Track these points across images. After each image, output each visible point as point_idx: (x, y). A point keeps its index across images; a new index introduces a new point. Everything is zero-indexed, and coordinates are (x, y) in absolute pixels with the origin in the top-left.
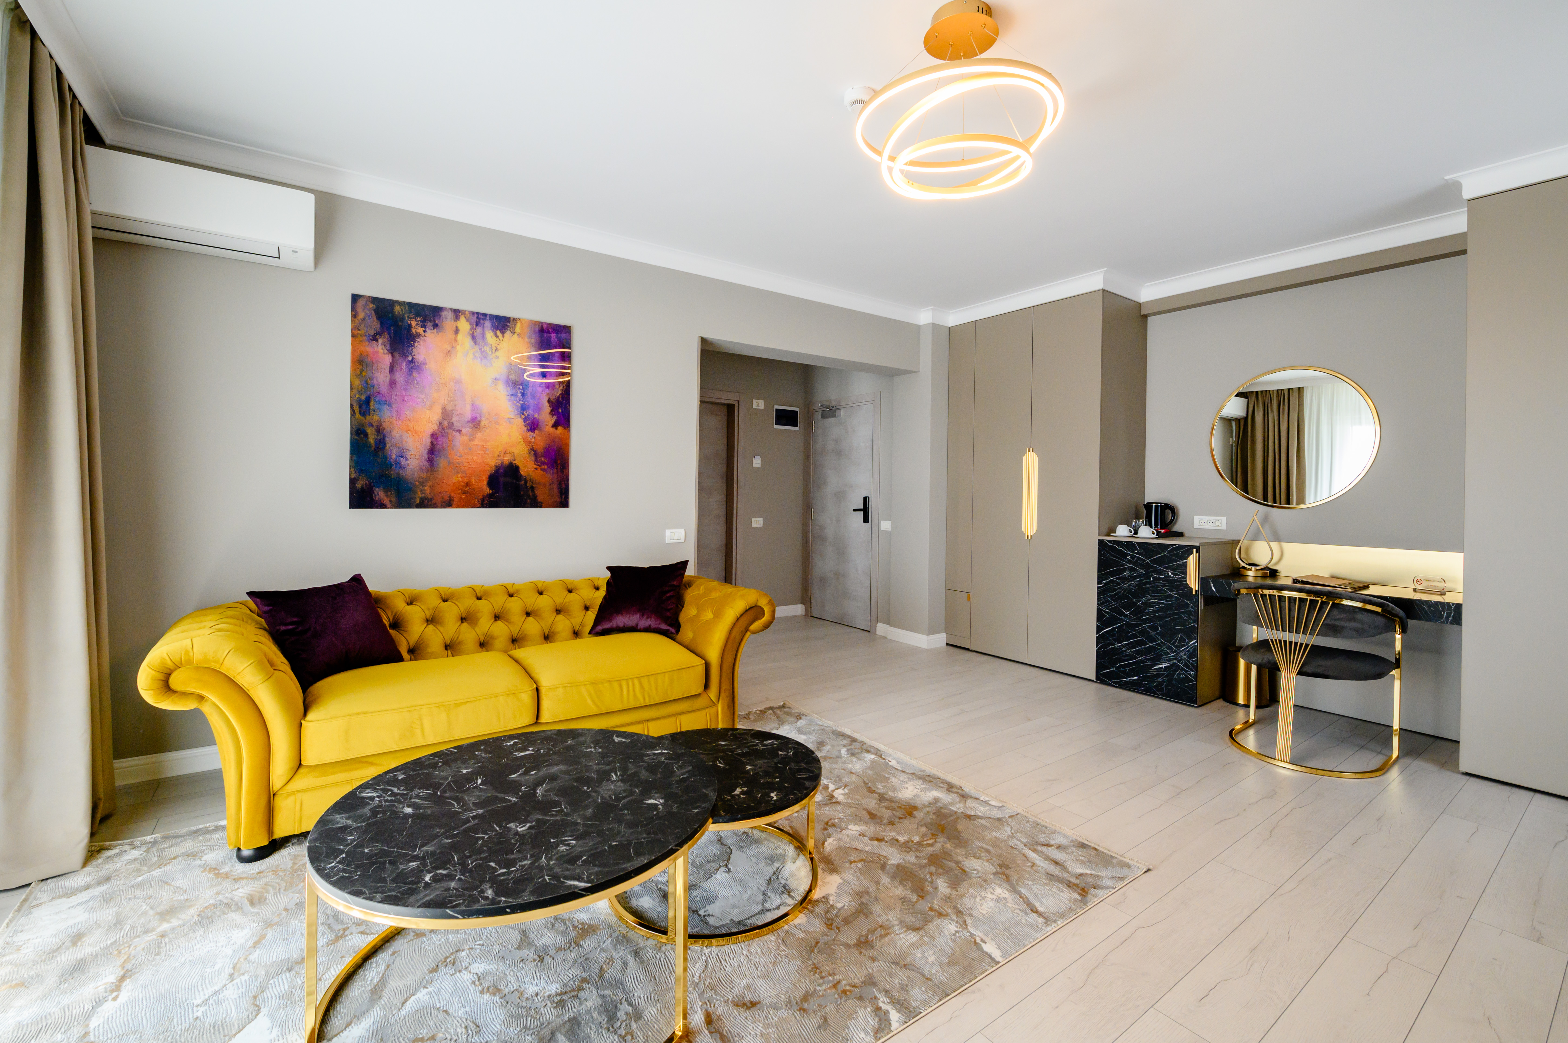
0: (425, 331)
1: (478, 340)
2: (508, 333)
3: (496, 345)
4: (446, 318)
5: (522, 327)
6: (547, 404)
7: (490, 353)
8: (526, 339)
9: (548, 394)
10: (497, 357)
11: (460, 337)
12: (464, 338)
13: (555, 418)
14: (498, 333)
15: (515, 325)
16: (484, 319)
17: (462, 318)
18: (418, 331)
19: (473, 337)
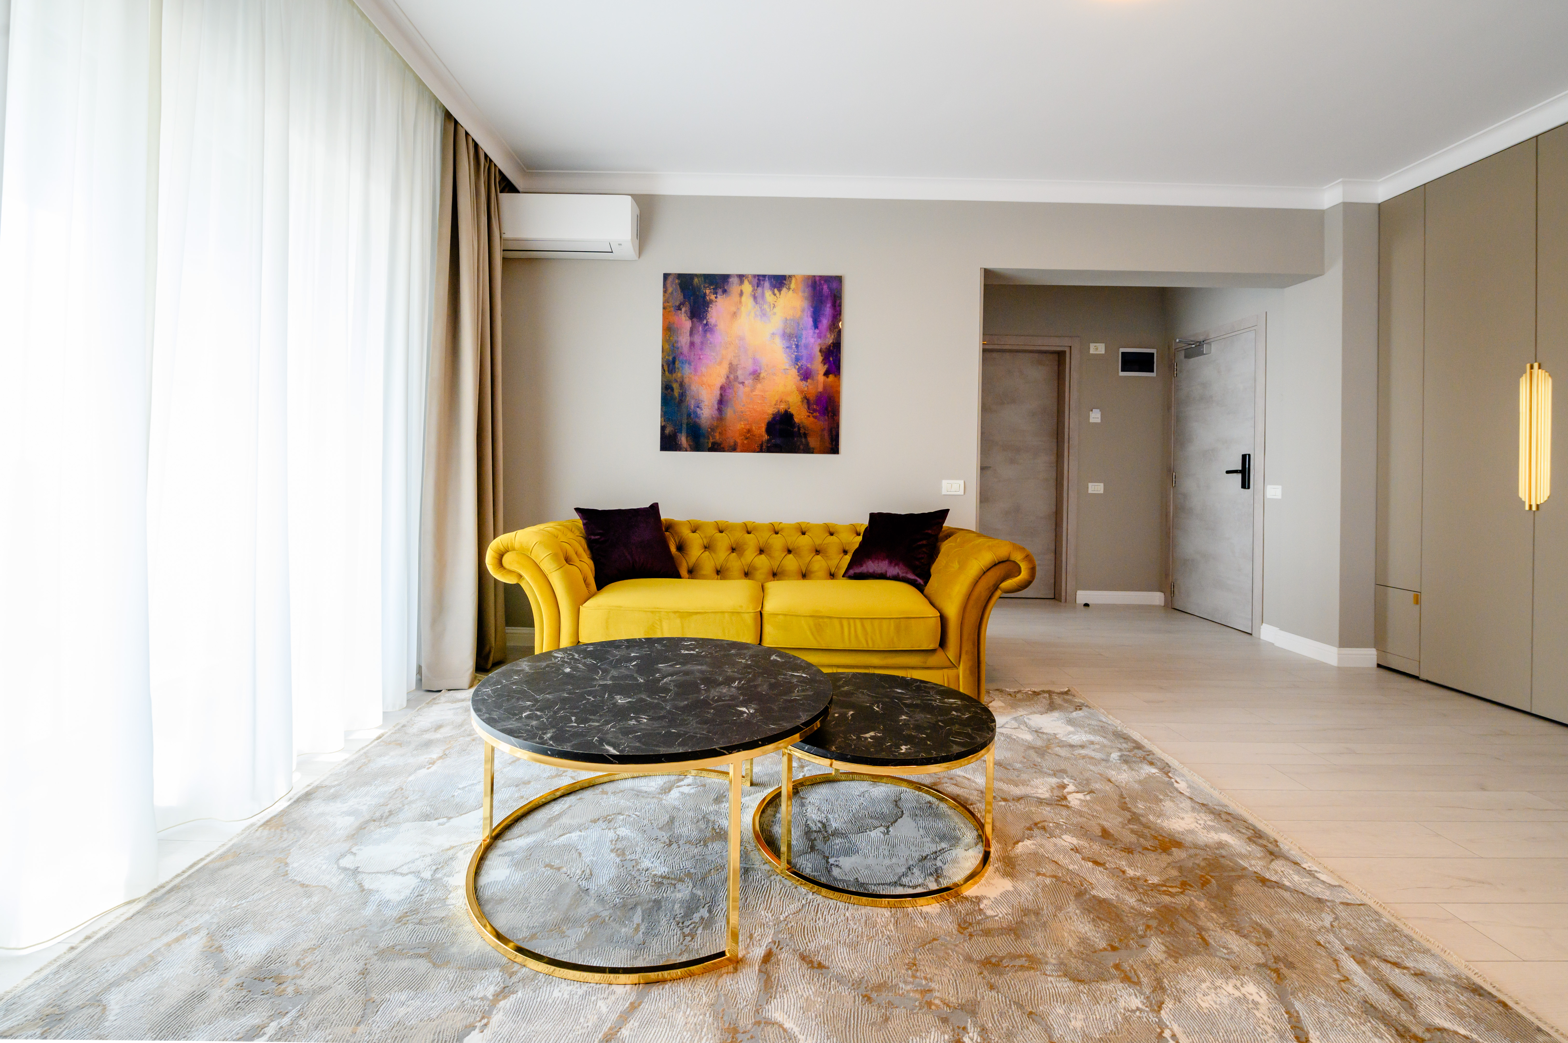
0: (716, 298)
1: (759, 300)
2: (784, 290)
3: (774, 303)
4: (733, 283)
5: (796, 283)
6: (819, 354)
7: (768, 310)
8: (801, 294)
9: (820, 344)
10: (775, 314)
11: (744, 298)
12: (747, 300)
13: (826, 366)
14: (776, 291)
15: (791, 282)
16: (764, 280)
17: (746, 282)
18: (711, 298)
19: (755, 298)
